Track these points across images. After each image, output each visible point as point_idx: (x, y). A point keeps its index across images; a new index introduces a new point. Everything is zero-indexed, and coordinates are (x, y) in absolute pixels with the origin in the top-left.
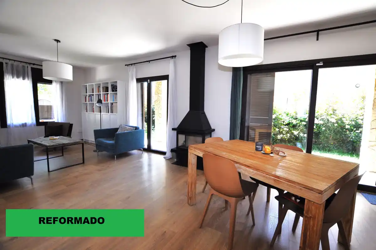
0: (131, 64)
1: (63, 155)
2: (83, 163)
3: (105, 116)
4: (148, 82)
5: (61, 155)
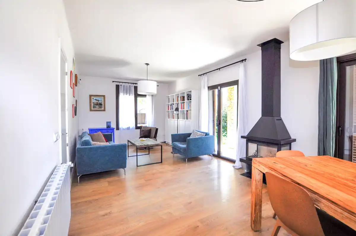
0: (204, 74)
1: (149, 154)
2: (162, 162)
3: (182, 122)
4: (218, 89)
5: (148, 154)
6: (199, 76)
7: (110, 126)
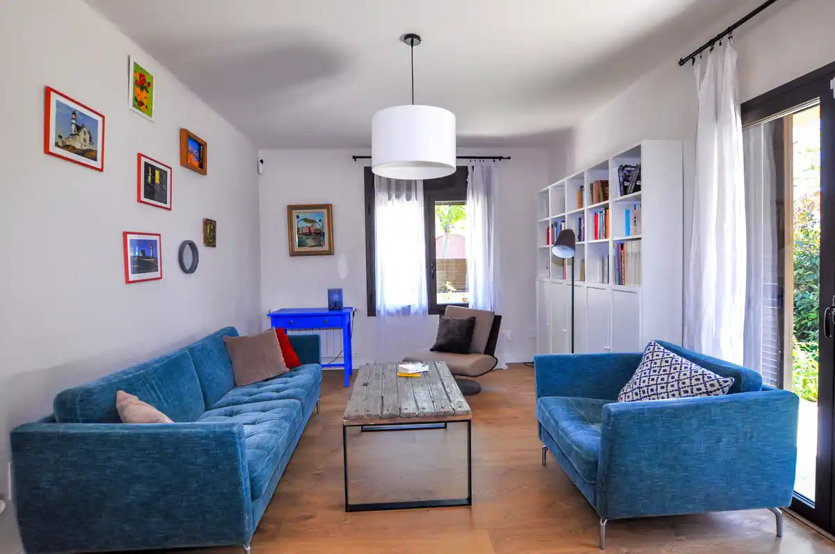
2: (469, 501)
6: (682, 62)
7: (341, 303)
